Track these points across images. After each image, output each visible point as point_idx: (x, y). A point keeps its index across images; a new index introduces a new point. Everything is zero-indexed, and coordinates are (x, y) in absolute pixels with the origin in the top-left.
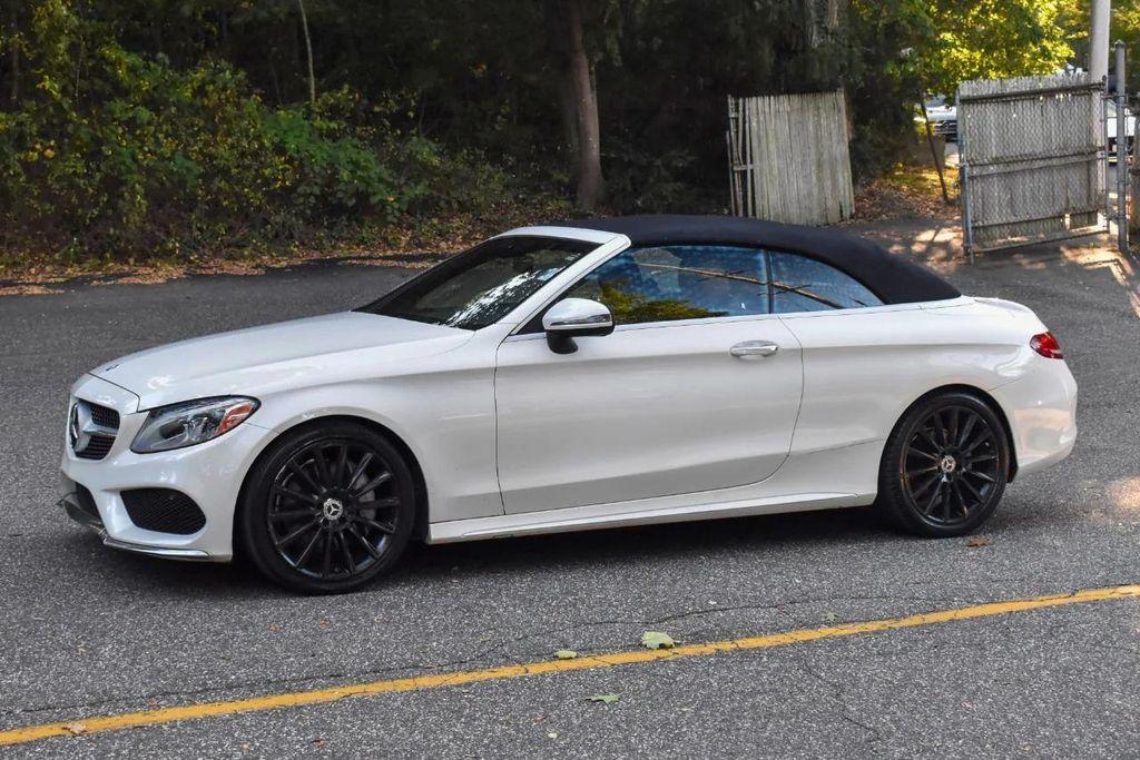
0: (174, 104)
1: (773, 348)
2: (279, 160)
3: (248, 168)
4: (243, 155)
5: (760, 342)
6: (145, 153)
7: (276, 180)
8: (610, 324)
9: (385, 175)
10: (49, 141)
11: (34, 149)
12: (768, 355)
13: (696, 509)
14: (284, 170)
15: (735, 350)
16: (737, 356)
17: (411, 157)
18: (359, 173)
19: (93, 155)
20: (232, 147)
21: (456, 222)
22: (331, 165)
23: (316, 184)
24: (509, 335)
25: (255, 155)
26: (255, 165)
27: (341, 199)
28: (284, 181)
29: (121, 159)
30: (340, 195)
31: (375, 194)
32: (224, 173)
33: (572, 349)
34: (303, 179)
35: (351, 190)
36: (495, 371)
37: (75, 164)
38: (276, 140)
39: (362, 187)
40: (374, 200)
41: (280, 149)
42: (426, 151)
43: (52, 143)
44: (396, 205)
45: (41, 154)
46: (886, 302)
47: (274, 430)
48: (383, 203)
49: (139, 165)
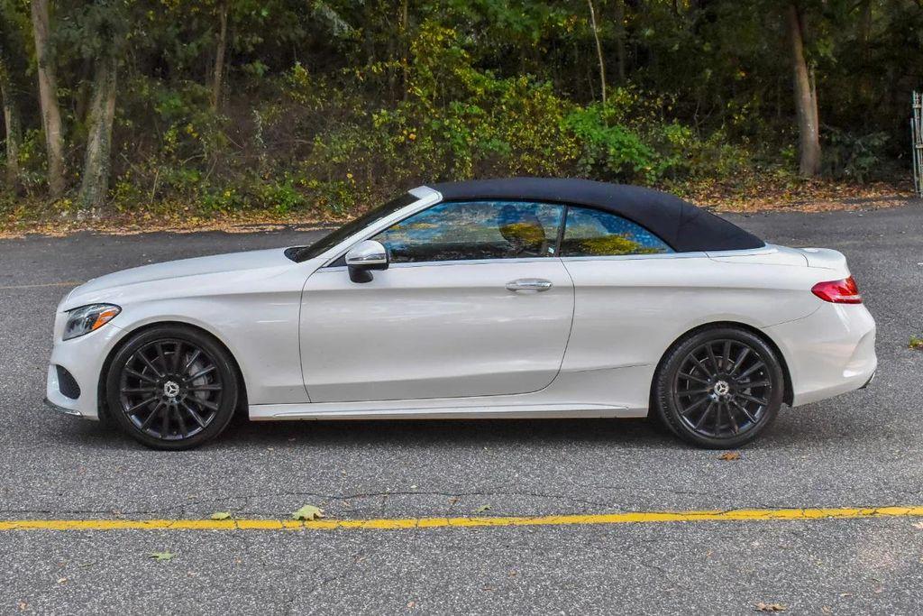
0: (505, 104)
1: (548, 285)
2: (570, 142)
3: (547, 146)
4: (543, 138)
5: (537, 279)
6: (472, 137)
7: (565, 154)
8: (385, 261)
9: (645, 150)
10: (412, 128)
11: (402, 134)
12: (542, 290)
13: (469, 410)
14: (571, 148)
15: (511, 286)
16: (513, 291)
17: (666, 140)
18: (624, 150)
19: (438, 137)
20: (536, 132)
21: (703, 185)
22: (604, 145)
23: (591, 157)
24: (322, 267)
25: (552, 137)
26: (552, 144)
27: (610, 168)
28: (570, 156)
29: (456, 141)
30: (609, 165)
31: (637, 164)
32: (530, 150)
33: (368, 279)
34: (584, 154)
35: (618, 161)
36: (301, 295)
37: (427, 144)
38: (569, 127)
39: (627, 160)
40: (636, 169)
41: (570, 134)
42: (677, 134)
43: (414, 130)
44: (653, 172)
45: (407, 137)
46: (677, 251)
47: (124, 330)
48: (644, 171)
49: (468, 145)
